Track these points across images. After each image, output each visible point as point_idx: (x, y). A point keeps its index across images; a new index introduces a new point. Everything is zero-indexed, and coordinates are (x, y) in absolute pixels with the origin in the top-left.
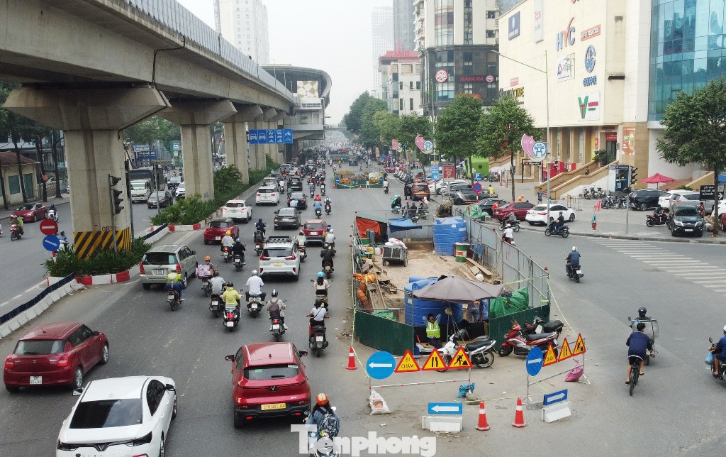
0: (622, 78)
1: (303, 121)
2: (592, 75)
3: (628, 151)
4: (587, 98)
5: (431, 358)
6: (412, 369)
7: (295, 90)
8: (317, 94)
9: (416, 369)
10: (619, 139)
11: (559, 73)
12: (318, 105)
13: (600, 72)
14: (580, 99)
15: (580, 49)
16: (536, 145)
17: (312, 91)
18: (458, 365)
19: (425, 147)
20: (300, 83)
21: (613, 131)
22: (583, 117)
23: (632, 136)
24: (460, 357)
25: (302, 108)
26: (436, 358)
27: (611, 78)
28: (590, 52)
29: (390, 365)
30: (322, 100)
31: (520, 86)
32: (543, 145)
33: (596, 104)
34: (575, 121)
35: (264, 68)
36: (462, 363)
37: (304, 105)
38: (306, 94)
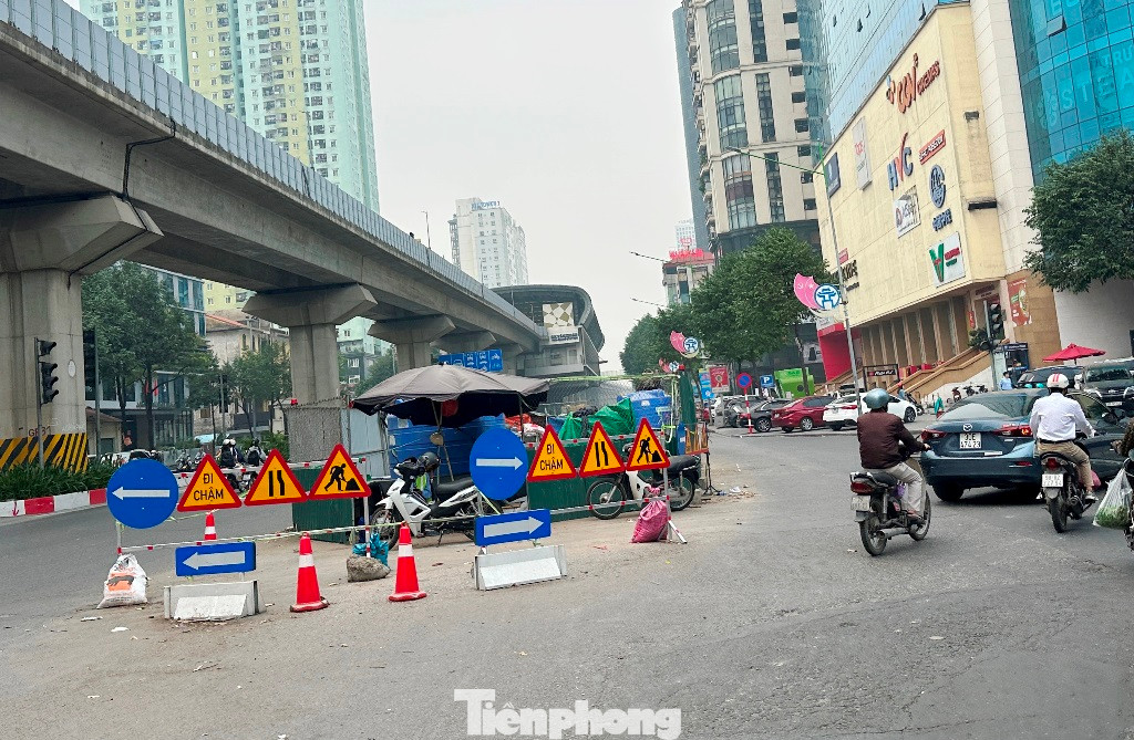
0: (992, 204)
1: (556, 361)
2: (944, 209)
3: (1020, 320)
4: (942, 247)
5: (267, 475)
6: (219, 501)
7: (539, 320)
8: (571, 321)
9: (232, 501)
10: (1005, 302)
11: (899, 223)
12: (574, 336)
13: (954, 202)
14: (932, 253)
15: (922, 176)
16: (820, 290)
17: (565, 317)
18: (334, 489)
19: (687, 347)
20: (546, 308)
21: (994, 292)
22: (941, 279)
23: (1022, 293)
24: (339, 470)
25: (551, 343)
26: (279, 472)
27: (973, 207)
28: (936, 178)
29: (166, 493)
30: (580, 329)
31: (851, 261)
32: (832, 289)
33: (956, 252)
34: (927, 288)
35: (495, 290)
36: (344, 485)
37: (554, 338)
38: (558, 323)
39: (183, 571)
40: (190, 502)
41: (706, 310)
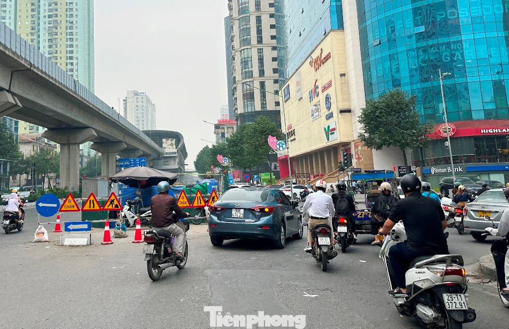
0: (349, 111)
1: (167, 163)
2: (330, 111)
3: (359, 159)
4: (329, 127)
5: (89, 201)
6: (73, 209)
7: (161, 145)
8: (174, 146)
9: (77, 209)
10: (353, 151)
11: (313, 115)
12: (175, 153)
13: (334, 109)
14: (325, 129)
15: (322, 97)
16: (278, 142)
17: (172, 145)
18: (110, 207)
19: (223, 161)
20: (164, 140)
21: (348, 147)
22: (328, 140)
23: (360, 148)
24: (113, 201)
25: (165, 155)
26: (93, 200)
27: (342, 112)
28: (328, 98)
29: (55, 205)
30: (178, 150)
31: (293, 129)
32: (283, 142)
33: (334, 129)
34: (323, 143)
35: (143, 131)
36: (114, 206)
37: (166, 153)
38: (168, 147)
39: (67, 230)
40: (63, 209)
41: (233, 146)
